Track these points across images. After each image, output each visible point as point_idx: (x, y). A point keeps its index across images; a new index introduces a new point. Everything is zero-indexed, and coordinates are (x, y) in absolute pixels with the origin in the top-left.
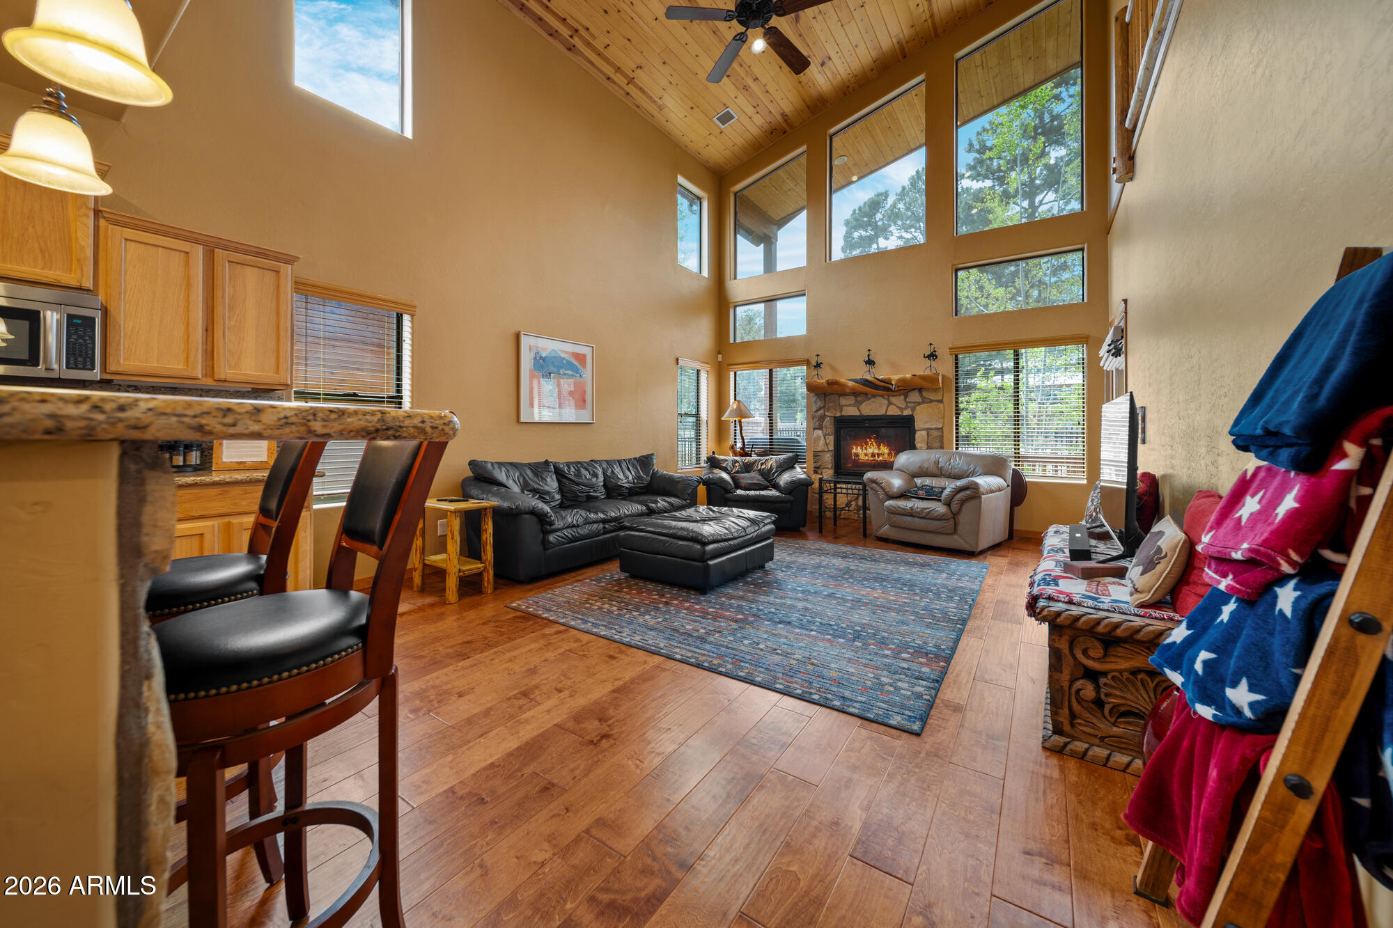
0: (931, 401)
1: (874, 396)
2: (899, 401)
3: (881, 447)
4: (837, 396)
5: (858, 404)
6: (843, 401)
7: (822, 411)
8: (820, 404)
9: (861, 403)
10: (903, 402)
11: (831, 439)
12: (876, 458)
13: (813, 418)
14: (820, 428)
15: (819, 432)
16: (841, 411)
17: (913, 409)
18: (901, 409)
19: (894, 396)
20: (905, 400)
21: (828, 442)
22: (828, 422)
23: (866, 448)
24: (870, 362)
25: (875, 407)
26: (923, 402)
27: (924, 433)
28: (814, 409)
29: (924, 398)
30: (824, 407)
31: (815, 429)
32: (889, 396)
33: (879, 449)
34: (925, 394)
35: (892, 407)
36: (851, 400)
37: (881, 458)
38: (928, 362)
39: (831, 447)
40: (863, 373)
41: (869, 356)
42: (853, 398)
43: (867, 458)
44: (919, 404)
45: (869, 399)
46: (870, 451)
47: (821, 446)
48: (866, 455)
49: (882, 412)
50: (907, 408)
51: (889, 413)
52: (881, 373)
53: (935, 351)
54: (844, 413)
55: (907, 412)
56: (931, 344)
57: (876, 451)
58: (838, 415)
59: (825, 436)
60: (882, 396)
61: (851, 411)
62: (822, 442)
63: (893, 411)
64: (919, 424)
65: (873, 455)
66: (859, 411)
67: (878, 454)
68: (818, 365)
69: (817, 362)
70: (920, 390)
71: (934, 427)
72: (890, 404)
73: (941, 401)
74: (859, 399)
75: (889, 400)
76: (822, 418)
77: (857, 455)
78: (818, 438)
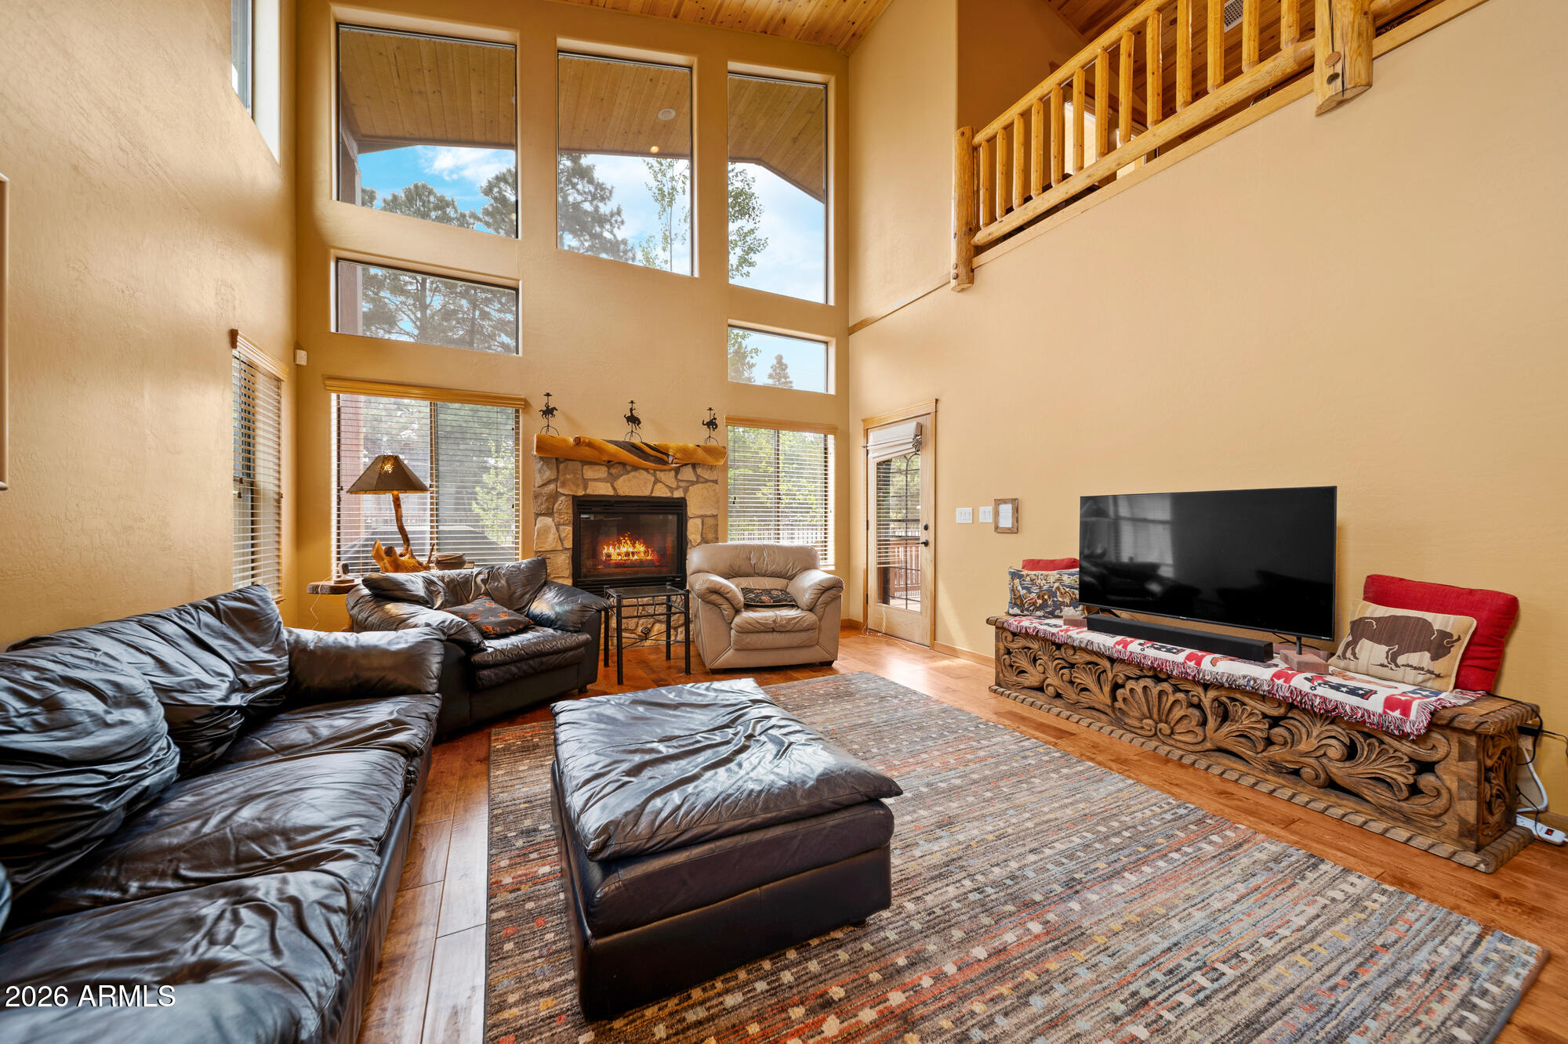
0: (707, 481)
1: (636, 468)
2: (668, 477)
3: (637, 545)
4: (579, 465)
5: (612, 479)
6: (589, 473)
7: (552, 487)
8: (548, 474)
9: (616, 477)
10: (673, 480)
11: (568, 531)
12: (631, 557)
13: (536, 497)
14: (549, 513)
15: (548, 521)
16: (585, 488)
17: (686, 490)
18: (671, 489)
19: (661, 471)
20: (676, 478)
21: (563, 535)
22: (563, 505)
23: (619, 548)
24: (633, 420)
25: (635, 485)
26: (697, 482)
27: (699, 521)
28: (538, 481)
29: (698, 476)
30: (556, 480)
31: (538, 515)
32: (655, 470)
33: (635, 547)
34: (699, 471)
35: (659, 485)
36: (601, 472)
37: (636, 557)
38: (705, 430)
39: (569, 544)
40: (622, 432)
41: (631, 410)
42: (604, 469)
43: (620, 558)
44: (693, 483)
45: (628, 473)
46: (624, 549)
47: (550, 542)
48: (619, 554)
49: (647, 493)
50: (678, 487)
51: (657, 494)
52: (647, 436)
53: (715, 419)
54: (590, 491)
55: (678, 494)
56: (710, 409)
57: (631, 550)
58: (581, 493)
59: (558, 526)
60: (646, 470)
61: (603, 489)
62: (552, 536)
63: (661, 492)
64: (692, 509)
65: (627, 554)
66: (614, 489)
67: (633, 553)
68: (549, 412)
69: (547, 406)
70: (694, 466)
71: (708, 513)
72: (657, 481)
73: (716, 482)
74: (613, 471)
75: (654, 475)
76: (554, 497)
77: (609, 556)
78: (545, 531)
